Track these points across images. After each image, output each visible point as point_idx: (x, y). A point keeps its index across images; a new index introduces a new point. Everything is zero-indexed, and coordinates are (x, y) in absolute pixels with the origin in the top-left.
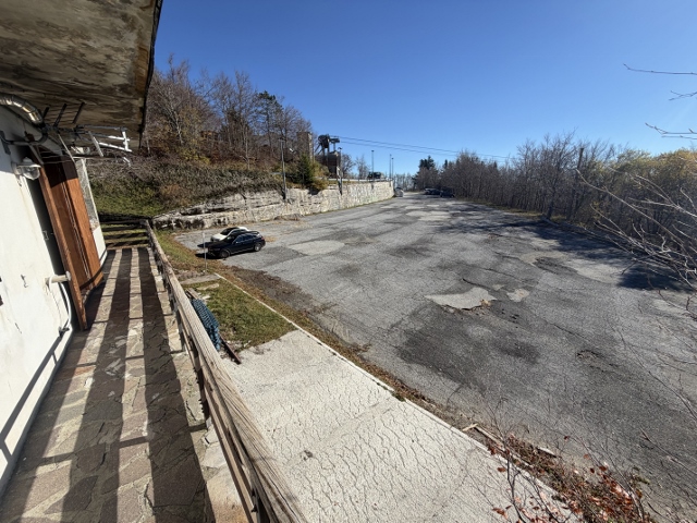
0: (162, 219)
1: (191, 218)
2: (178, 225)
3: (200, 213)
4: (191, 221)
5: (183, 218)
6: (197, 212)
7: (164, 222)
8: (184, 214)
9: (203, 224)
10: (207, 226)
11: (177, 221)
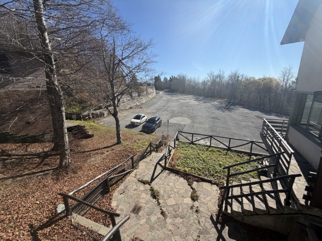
0: (86, 113)
1: (98, 112)
2: (93, 117)
3: (102, 108)
4: (99, 113)
5: (94, 112)
6: (100, 108)
7: (86, 116)
8: (95, 110)
9: (104, 114)
10: (105, 116)
11: (92, 114)
